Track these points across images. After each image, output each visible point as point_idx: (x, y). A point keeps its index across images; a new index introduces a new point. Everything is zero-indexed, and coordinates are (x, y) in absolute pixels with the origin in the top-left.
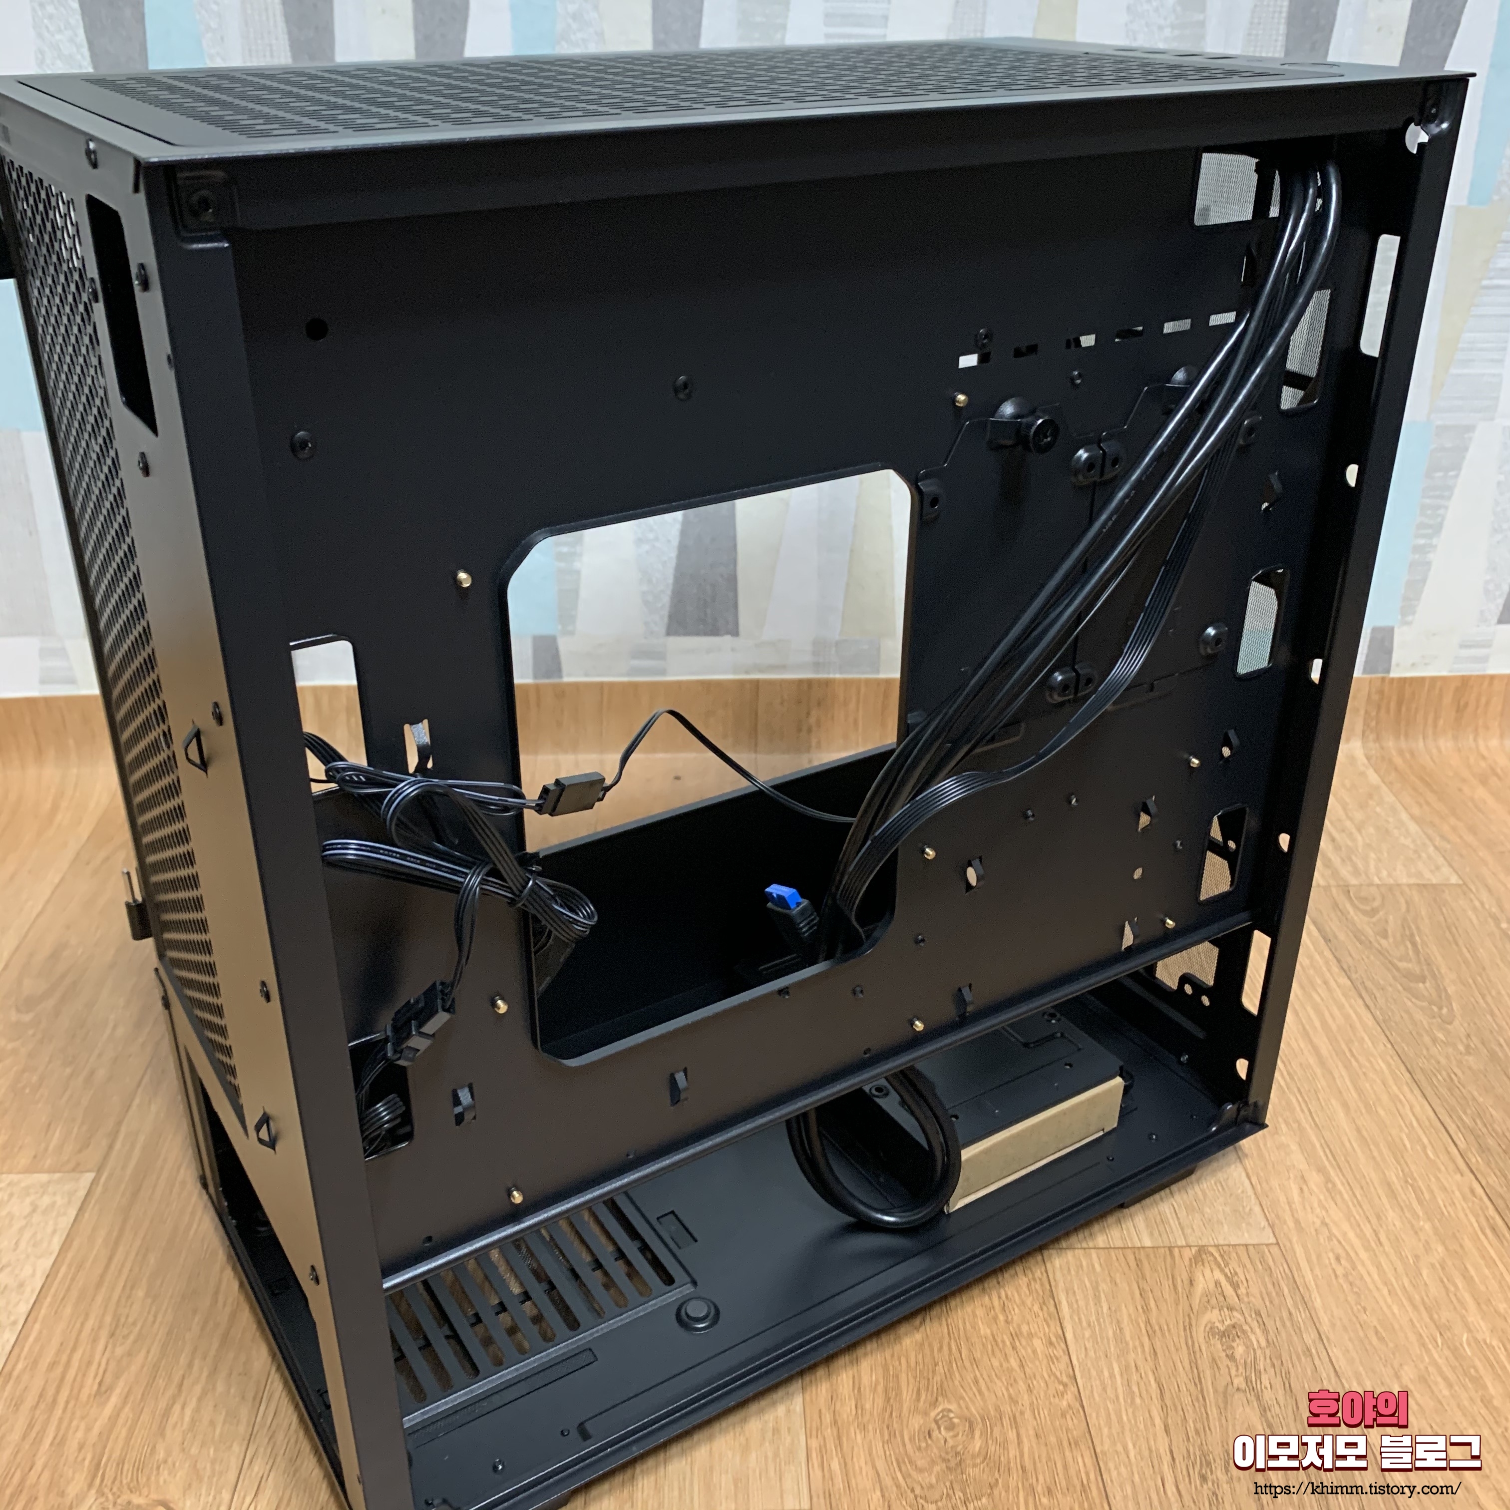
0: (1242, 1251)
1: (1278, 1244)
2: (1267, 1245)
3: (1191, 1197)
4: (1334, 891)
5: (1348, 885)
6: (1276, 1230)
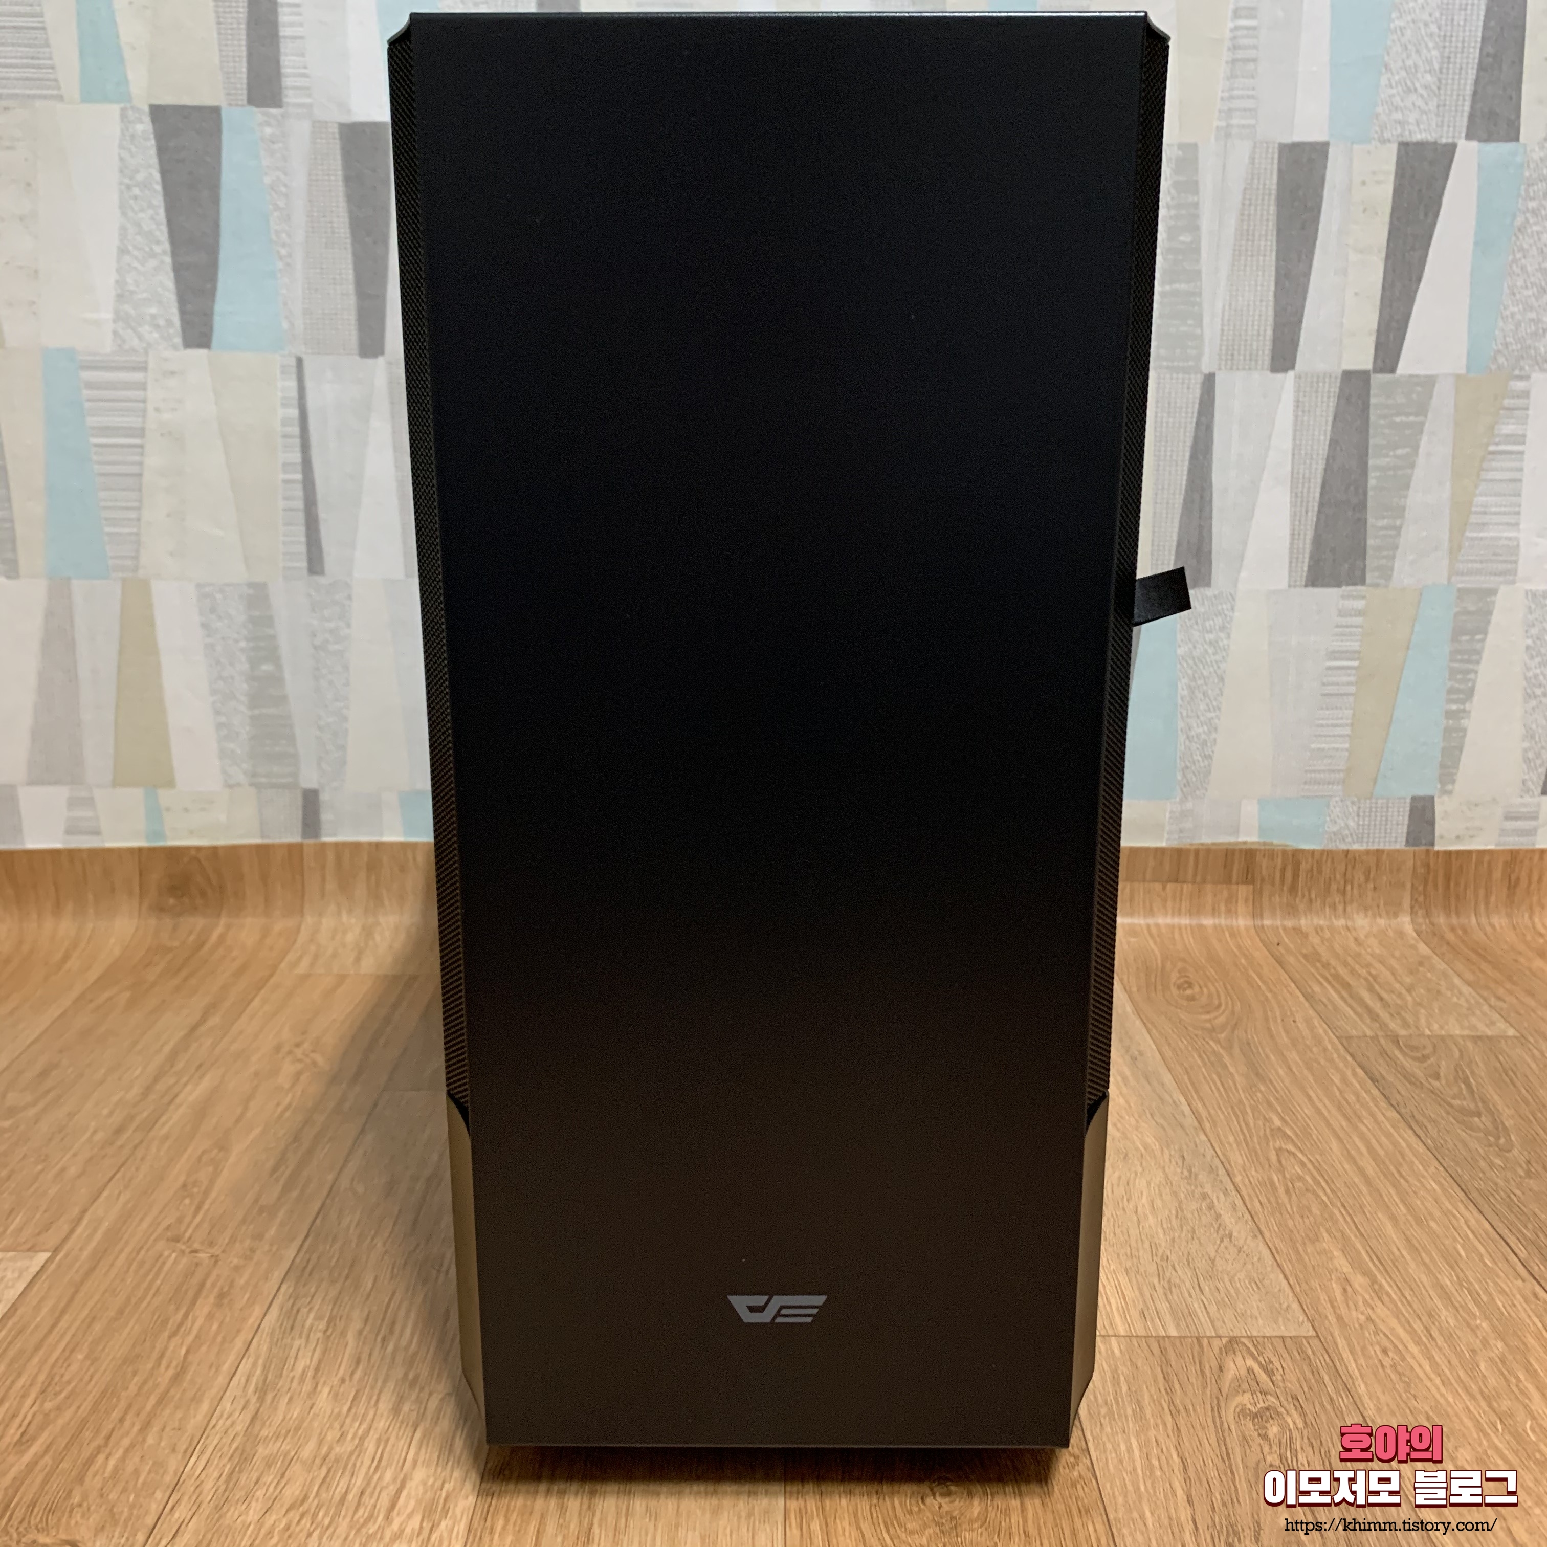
0: (1278, 1342)
1: (1318, 1336)
2: (1305, 1337)
3: (1223, 1294)
4: (1383, 1041)
5: (1397, 1036)
6: (1316, 1325)
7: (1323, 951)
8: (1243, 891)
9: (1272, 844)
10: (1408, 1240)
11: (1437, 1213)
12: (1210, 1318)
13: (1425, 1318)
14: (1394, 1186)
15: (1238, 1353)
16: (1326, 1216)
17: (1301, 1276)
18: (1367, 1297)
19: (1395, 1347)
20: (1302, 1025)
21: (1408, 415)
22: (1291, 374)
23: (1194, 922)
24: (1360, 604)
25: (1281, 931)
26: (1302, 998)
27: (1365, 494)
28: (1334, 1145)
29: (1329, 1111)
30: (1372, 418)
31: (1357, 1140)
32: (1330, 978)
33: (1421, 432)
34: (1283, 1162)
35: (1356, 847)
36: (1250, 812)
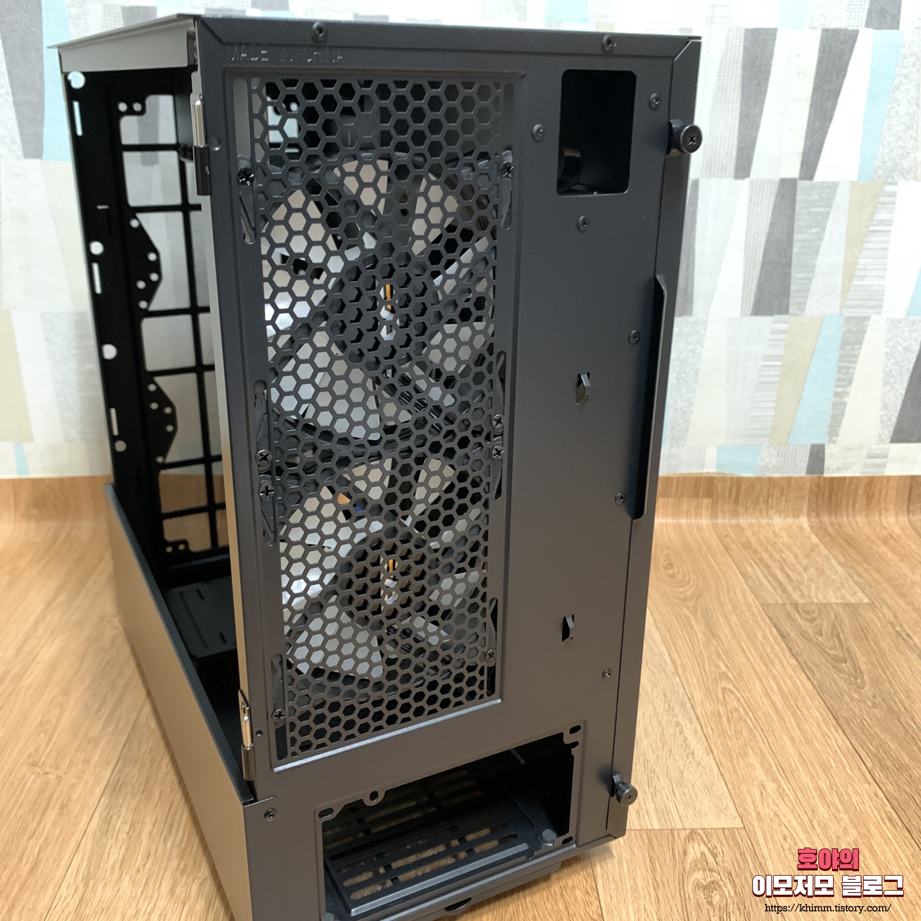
0: (720, 833)
1: (744, 828)
2: (737, 829)
3: (687, 797)
4: (788, 607)
5: (797, 604)
6: (744, 819)
7: (753, 540)
8: (706, 502)
9: (724, 474)
10: (801, 755)
11: (819, 735)
12: (679, 814)
13: (810, 813)
14: (793, 715)
15: (696, 841)
16: (751, 737)
17: (735, 783)
18: (775, 798)
19: (791, 835)
20: (739, 596)
21: (820, 207)
22: (747, 180)
23: (675, 521)
24: (784, 326)
25: (729, 528)
26: (740, 576)
27: (791, 257)
28: (758, 685)
29: (755, 659)
30: (797, 209)
31: (772, 681)
32: (757, 561)
33: (827, 218)
34: (726, 698)
35: (776, 475)
36: (711, 455)
